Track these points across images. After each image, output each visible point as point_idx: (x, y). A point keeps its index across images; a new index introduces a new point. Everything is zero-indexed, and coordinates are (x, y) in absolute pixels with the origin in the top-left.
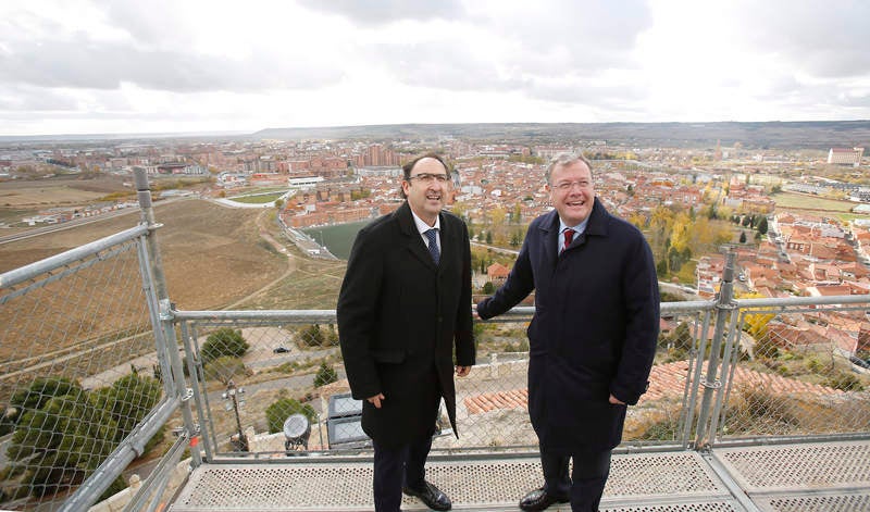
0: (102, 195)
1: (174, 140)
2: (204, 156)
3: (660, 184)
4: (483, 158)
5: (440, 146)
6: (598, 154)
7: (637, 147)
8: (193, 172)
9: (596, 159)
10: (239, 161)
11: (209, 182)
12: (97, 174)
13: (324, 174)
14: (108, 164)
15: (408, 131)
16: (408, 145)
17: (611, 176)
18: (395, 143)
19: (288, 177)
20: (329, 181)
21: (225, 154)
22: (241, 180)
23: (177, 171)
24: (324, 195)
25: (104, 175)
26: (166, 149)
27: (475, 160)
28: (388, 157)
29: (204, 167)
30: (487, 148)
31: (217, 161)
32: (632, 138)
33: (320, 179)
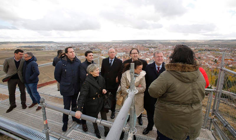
0: (79, 54)
1: (93, 43)
2: (99, 46)
3: (228, 60)
4: (168, 50)
5: (156, 46)
6: (205, 49)
7: (220, 47)
8: (97, 50)
9: (204, 51)
10: (107, 48)
11: (100, 52)
12: (78, 50)
13: (126, 52)
14: (81, 48)
15: (148, 42)
16: (148, 45)
17: (209, 56)
18: (144, 45)
19: (117, 52)
20: (127, 54)
21: (104, 46)
22: (107, 52)
23: (93, 50)
24: (125, 57)
25: (80, 50)
26: (92, 45)
27: (166, 50)
28: (142, 48)
29: (99, 49)
30: (170, 47)
31: (102, 48)
32: (219, 45)
33: (125, 53)
